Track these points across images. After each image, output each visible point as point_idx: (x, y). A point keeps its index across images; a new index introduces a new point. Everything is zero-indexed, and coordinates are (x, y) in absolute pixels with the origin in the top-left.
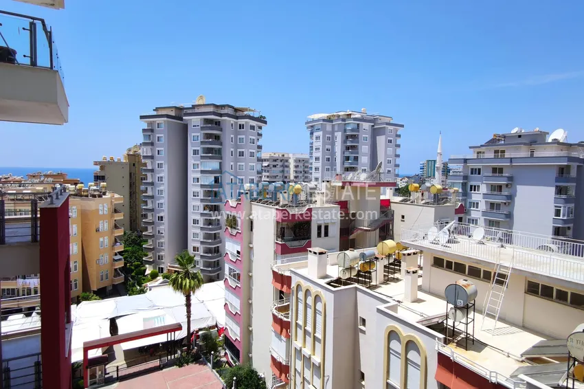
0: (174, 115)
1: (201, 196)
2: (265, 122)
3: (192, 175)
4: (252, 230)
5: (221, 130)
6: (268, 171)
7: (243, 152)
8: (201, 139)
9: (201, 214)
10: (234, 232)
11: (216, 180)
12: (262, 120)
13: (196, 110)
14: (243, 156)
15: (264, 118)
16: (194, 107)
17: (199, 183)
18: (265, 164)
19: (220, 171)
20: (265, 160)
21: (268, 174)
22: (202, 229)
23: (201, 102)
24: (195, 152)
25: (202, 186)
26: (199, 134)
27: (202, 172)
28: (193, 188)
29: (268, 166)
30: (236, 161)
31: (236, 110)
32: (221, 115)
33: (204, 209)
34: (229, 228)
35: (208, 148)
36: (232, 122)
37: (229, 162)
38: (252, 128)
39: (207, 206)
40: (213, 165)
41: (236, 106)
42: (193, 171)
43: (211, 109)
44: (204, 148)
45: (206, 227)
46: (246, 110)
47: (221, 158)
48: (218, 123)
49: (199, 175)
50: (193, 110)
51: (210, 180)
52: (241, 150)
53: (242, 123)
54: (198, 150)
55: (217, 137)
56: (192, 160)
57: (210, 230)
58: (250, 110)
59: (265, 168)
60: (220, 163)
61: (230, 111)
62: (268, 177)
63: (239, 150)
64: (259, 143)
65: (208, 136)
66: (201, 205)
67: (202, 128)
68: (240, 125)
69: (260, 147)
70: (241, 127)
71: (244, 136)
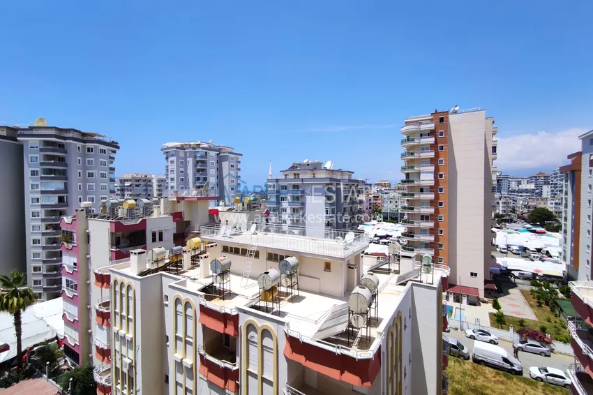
0: (6, 135)
1: (42, 216)
2: (118, 147)
3: (29, 195)
4: (89, 243)
5: (66, 152)
6: (131, 190)
7: (92, 173)
8: (41, 160)
9: (43, 233)
10: (70, 246)
11: (61, 199)
12: (114, 145)
13: (35, 132)
14: (92, 176)
15: (117, 143)
16: (31, 128)
17: (40, 203)
18: (127, 184)
19: (66, 190)
20: (127, 180)
21: (130, 193)
22: (44, 248)
23: (41, 124)
24: (33, 173)
25: (43, 206)
26: (38, 155)
27: (42, 192)
28: (30, 208)
29: (131, 185)
30: (85, 181)
31: (84, 135)
32: (65, 138)
33: (47, 229)
34: (65, 243)
35: (49, 169)
36: (78, 145)
37: (75, 182)
38: (103, 151)
39: (50, 225)
40: (58, 185)
41: (83, 131)
42: (31, 192)
43: (53, 132)
44: (44, 169)
45: (50, 245)
46: (95, 135)
47: (66, 179)
48: (61, 146)
49: (39, 196)
50: (31, 132)
51: (54, 200)
52: (90, 171)
53: (91, 147)
54: (37, 171)
55: (61, 160)
56: (29, 181)
57: (54, 248)
58: (99, 136)
59: (129, 188)
60: (66, 184)
61: (76, 135)
62: (131, 195)
63: (87, 172)
64: (111, 166)
65: (49, 157)
66: (43, 225)
67: (41, 150)
68: (88, 149)
69: (112, 169)
70: (90, 150)
71: (93, 159)
